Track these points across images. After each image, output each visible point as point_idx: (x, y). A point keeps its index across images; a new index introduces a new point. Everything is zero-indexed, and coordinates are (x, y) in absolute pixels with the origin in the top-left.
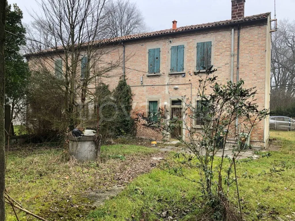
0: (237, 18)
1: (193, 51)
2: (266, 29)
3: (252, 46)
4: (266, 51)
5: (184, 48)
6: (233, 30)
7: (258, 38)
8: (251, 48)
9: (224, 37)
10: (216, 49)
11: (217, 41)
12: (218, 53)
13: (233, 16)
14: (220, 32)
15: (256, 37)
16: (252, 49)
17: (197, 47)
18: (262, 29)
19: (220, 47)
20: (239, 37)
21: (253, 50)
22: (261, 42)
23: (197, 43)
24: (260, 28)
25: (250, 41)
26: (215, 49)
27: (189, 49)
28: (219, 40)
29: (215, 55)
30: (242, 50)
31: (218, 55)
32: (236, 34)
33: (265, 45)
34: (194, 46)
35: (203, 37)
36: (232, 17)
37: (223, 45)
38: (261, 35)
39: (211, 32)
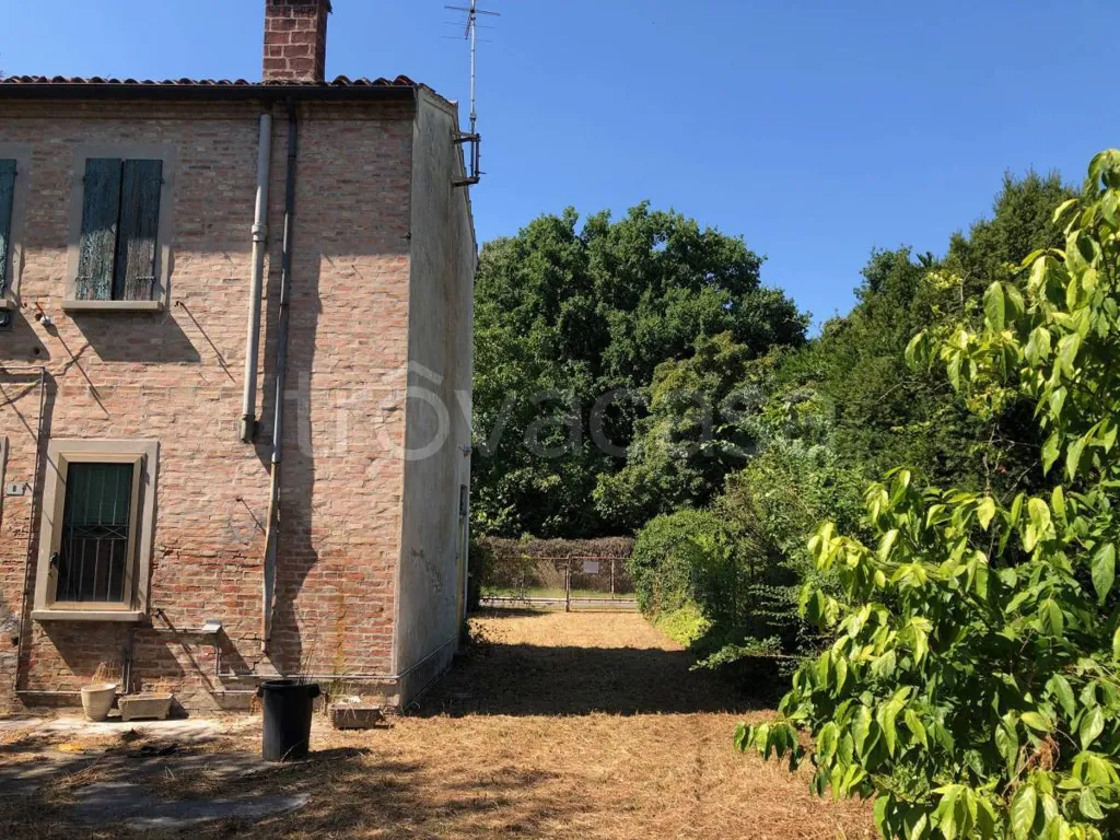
0: (288, 70)
1: (62, 200)
2: (411, 140)
3: (351, 208)
4: (409, 237)
5: (16, 174)
6: (265, 120)
7: (378, 175)
8: (346, 214)
9: (227, 149)
10: (181, 201)
11: (190, 161)
12: (192, 221)
13: (269, 57)
14: (209, 123)
15: (367, 168)
16: (349, 221)
17: (84, 180)
18: (393, 136)
19: (206, 194)
20: (293, 157)
21: (355, 228)
22: (391, 195)
23: (88, 160)
24: (386, 131)
25: (344, 182)
26: (176, 200)
27: (44, 187)
28: (198, 161)
29: (179, 234)
30: (305, 221)
31: (191, 233)
32: (283, 142)
33: (406, 208)
34: (71, 172)
35: (122, 135)
36: (268, 64)
37: (220, 187)
38: (391, 162)
39: (161, 115)
